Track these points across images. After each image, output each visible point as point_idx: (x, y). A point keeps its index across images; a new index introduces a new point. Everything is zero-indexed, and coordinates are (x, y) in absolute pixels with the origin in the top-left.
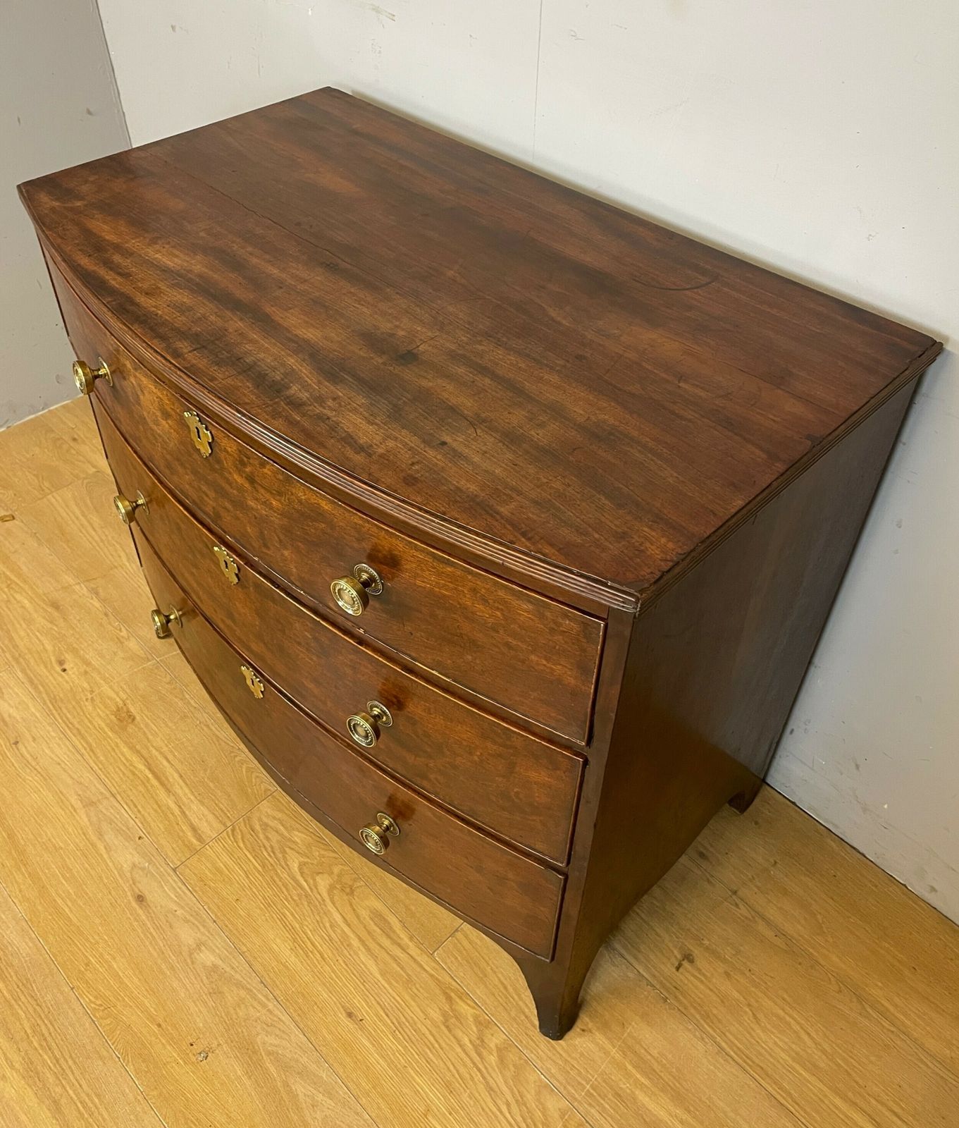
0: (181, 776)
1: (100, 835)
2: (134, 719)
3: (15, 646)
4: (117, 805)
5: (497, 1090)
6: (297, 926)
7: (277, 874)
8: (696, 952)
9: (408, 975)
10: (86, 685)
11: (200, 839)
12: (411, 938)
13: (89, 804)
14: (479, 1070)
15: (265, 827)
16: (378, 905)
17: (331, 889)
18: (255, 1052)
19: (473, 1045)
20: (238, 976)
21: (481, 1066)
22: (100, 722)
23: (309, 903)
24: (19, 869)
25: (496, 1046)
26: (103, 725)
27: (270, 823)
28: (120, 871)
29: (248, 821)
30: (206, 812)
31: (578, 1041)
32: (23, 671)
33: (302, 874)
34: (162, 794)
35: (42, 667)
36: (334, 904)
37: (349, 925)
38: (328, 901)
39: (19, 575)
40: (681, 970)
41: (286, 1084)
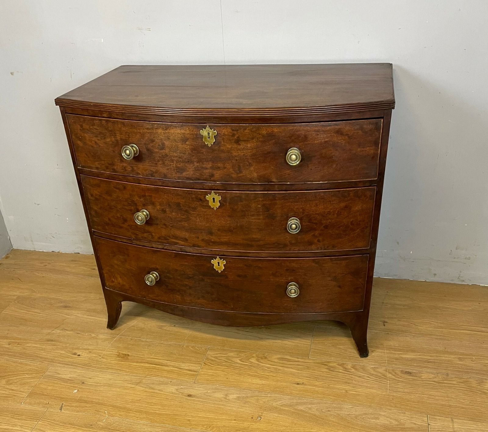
0: (167, 360)
1: (153, 389)
2: (128, 355)
3: (46, 358)
4: (150, 379)
5: (361, 376)
6: (256, 374)
7: (234, 366)
8: (386, 320)
9: (306, 366)
10: (94, 355)
11: (195, 371)
12: (298, 358)
13: (137, 384)
14: (351, 375)
16: (279, 356)
17: (258, 360)
18: (276, 408)
19: (344, 371)
20: (249, 395)
21: (351, 374)
22: (114, 362)
23: (254, 367)
24: (129, 413)
25: (351, 367)
26: (117, 362)
27: (217, 356)
28: (172, 393)
29: (207, 359)
30: (189, 364)
31: (373, 354)
32: (59, 363)
33: (243, 362)
34: (166, 368)
35: (67, 358)
36: (263, 363)
37: (274, 365)
38: (260, 363)
39: (20, 339)
40: (385, 325)
41: (296, 409)
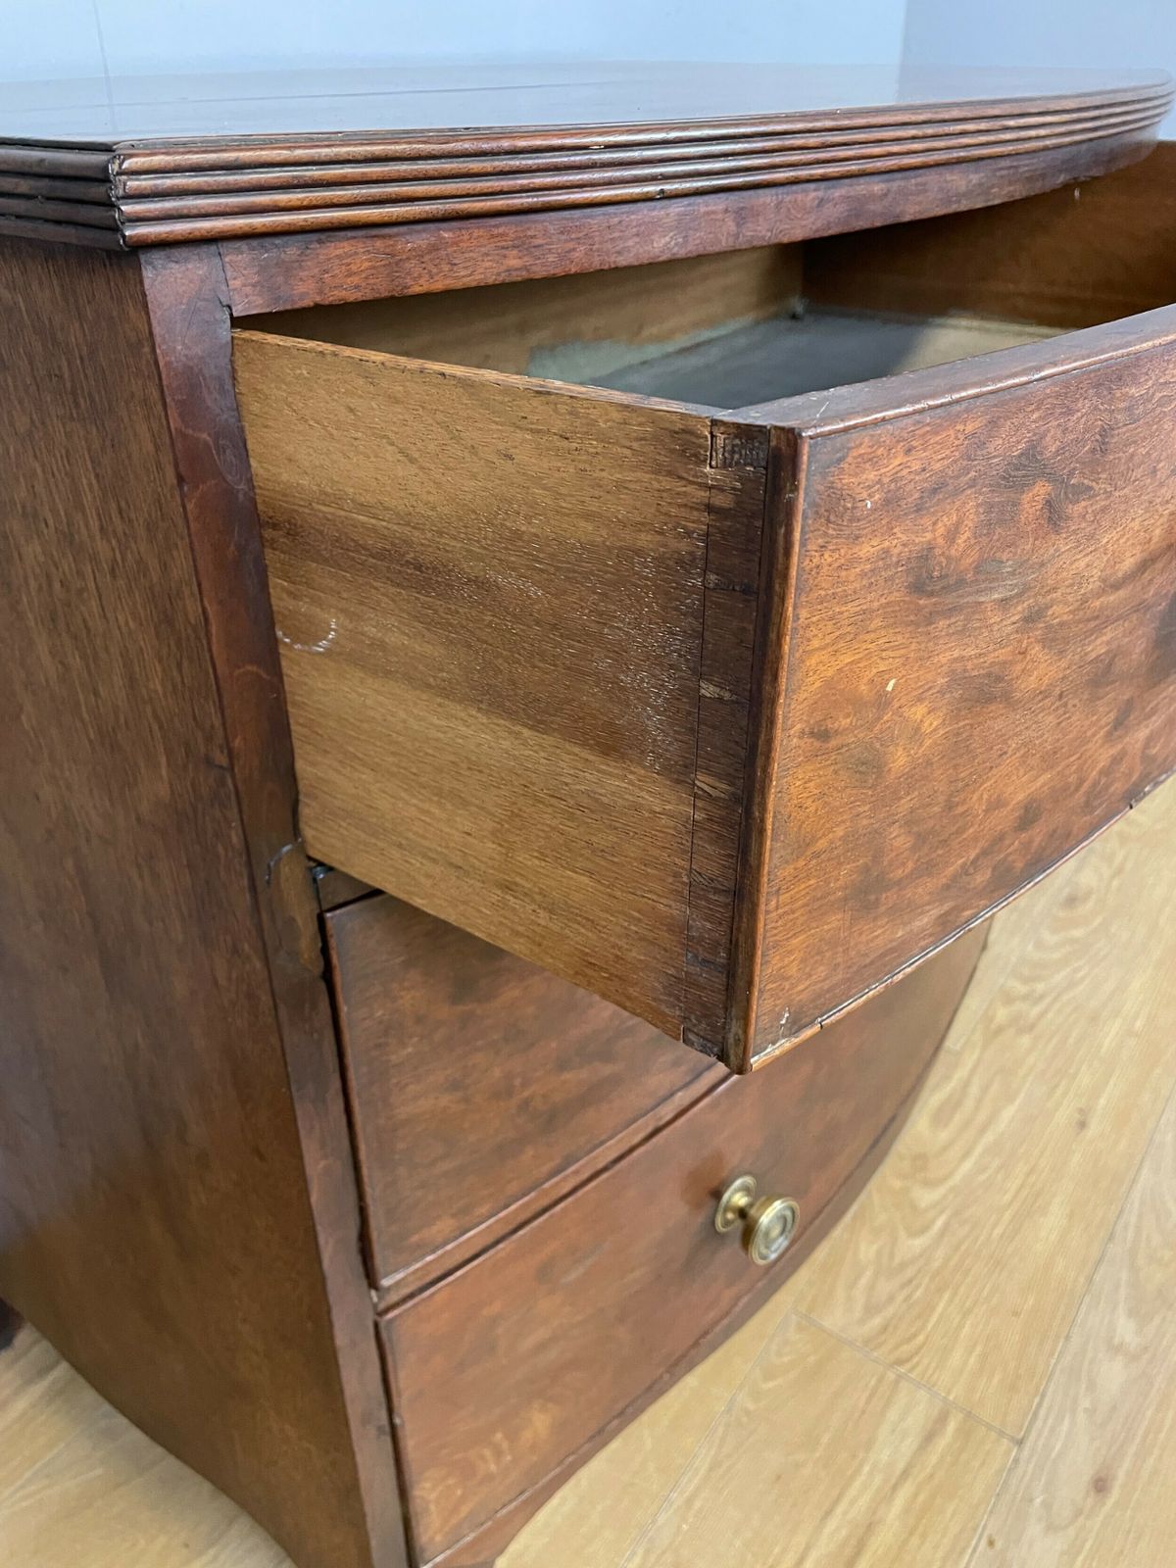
15: (870, 1310)
38: (951, 1183)
